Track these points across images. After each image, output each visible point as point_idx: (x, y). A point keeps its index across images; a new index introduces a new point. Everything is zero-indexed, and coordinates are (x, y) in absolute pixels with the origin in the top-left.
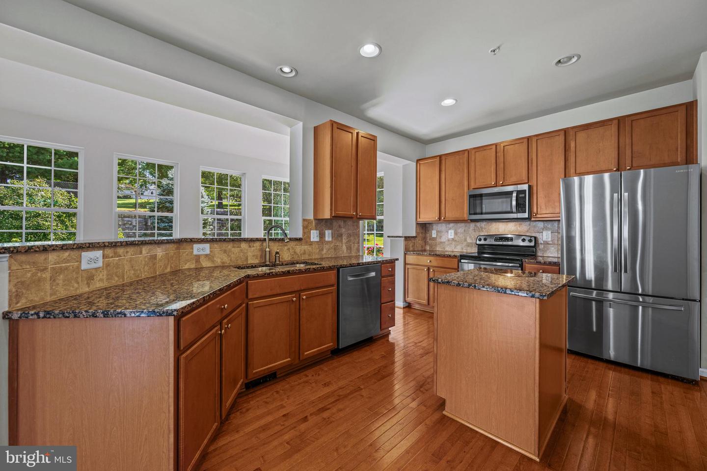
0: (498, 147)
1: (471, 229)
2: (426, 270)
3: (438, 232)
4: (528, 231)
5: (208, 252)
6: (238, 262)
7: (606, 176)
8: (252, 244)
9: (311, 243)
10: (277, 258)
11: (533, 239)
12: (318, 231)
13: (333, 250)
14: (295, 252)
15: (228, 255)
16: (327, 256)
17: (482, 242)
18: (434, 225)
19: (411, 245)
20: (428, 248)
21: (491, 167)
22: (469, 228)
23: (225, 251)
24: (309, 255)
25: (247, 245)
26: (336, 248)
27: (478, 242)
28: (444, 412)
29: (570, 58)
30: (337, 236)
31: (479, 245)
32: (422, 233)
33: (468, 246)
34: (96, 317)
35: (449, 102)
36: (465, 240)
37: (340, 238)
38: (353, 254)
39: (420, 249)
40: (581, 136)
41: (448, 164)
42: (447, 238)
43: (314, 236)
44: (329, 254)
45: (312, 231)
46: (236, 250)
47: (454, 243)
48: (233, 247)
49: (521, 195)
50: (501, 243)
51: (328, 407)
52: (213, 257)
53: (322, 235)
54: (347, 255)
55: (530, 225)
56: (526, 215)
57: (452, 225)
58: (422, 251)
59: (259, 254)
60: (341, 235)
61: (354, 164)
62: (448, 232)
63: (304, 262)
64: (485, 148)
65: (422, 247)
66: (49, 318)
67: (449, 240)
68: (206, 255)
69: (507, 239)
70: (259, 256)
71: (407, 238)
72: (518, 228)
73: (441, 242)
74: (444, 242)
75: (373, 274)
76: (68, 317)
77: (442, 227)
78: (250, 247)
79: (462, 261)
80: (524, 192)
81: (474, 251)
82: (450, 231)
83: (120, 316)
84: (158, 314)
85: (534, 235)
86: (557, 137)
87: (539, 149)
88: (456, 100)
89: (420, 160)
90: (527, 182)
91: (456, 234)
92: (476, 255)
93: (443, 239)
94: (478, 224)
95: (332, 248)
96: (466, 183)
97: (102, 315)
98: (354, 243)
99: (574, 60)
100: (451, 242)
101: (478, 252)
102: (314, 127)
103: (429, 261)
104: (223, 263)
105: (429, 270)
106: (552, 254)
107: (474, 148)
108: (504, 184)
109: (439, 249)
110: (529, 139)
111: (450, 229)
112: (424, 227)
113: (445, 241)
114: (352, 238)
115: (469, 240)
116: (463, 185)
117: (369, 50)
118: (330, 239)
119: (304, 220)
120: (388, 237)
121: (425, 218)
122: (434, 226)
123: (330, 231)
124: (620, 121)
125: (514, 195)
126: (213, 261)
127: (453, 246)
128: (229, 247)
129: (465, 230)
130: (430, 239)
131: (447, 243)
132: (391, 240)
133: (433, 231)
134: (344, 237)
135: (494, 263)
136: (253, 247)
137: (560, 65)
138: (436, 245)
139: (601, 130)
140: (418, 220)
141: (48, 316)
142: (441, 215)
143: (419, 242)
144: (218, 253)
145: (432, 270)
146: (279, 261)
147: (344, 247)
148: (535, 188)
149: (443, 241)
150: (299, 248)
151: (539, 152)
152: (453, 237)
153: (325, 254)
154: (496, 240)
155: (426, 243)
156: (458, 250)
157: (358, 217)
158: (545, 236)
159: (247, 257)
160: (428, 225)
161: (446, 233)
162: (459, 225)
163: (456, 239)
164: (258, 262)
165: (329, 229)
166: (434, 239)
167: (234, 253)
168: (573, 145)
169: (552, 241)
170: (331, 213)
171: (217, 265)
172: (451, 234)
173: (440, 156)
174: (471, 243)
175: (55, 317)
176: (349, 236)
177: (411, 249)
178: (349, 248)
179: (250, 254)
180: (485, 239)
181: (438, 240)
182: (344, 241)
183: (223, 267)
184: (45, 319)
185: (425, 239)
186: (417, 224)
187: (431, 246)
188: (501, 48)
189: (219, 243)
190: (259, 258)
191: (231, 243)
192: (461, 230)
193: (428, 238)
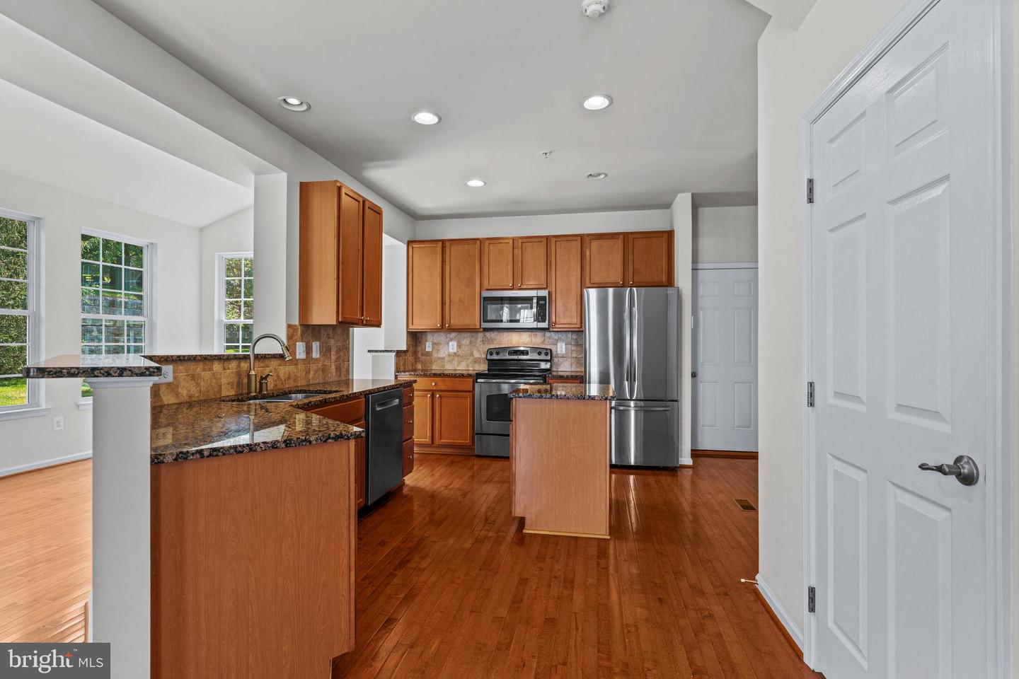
0: (515, 242)
1: (479, 340)
2: (429, 396)
3: (434, 344)
4: (543, 343)
5: (170, 379)
6: (210, 394)
7: (611, 291)
8: (226, 364)
9: (294, 362)
10: (264, 385)
11: (549, 351)
12: (304, 343)
13: (321, 372)
14: (278, 376)
15: (197, 383)
16: (314, 382)
17: (495, 357)
18: (428, 334)
19: (402, 364)
20: (419, 366)
21: (507, 265)
22: (477, 339)
23: (193, 377)
24: (295, 381)
25: (221, 366)
26: (324, 369)
27: (489, 357)
28: (525, 531)
29: (600, 175)
30: (325, 351)
31: (489, 360)
32: (413, 345)
33: (475, 362)
34: (277, 448)
35: (476, 183)
36: (472, 354)
37: (328, 354)
38: (344, 378)
39: (410, 368)
40: (595, 245)
41: (454, 253)
42: (447, 353)
43: (300, 352)
44: (317, 379)
45: (297, 343)
46: (206, 375)
47: (456, 358)
48: (204, 370)
49: (541, 302)
50: (515, 357)
51: (407, 559)
52: (178, 387)
53: (309, 350)
54: (336, 379)
55: (544, 335)
56: (545, 325)
57: (453, 335)
58: (412, 371)
59: (235, 380)
60: (329, 350)
61: (361, 248)
62: (448, 344)
63: (301, 391)
64: (501, 241)
65: (413, 366)
66: (217, 455)
67: (449, 355)
68: (169, 384)
69: (523, 353)
70: (235, 384)
71: (399, 353)
72: (534, 340)
73: (438, 358)
74: (443, 358)
75: (397, 401)
76: (242, 452)
77: (440, 337)
78: (224, 369)
79: (479, 380)
80: (544, 298)
81: (483, 367)
82: (450, 343)
83: (304, 444)
84: (346, 437)
85: (549, 347)
86: (574, 242)
87: (558, 251)
88: (485, 183)
89: (412, 242)
90: (545, 287)
91: (459, 346)
92: (487, 372)
93: (442, 354)
94: (488, 334)
95: (320, 369)
96: (478, 282)
97: (283, 445)
98: (343, 361)
99: (602, 176)
100: (452, 357)
101: (488, 370)
102: (301, 183)
103: (433, 384)
104: (190, 397)
105: (433, 396)
106: (565, 367)
107: (488, 239)
108: (522, 287)
109: (436, 368)
110: (548, 238)
111: (451, 340)
112: (415, 337)
113: (444, 356)
114: (342, 354)
115: (476, 355)
116: (474, 283)
117: (426, 118)
118: (318, 356)
119: (289, 326)
120: (369, 351)
121: (418, 325)
122: (429, 337)
123: (318, 343)
124: (626, 237)
125: (535, 301)
126: (177, 394)
127: (456, 363)
128: (198, 370)
129: (471, 343)
130: (422, 354)
131: (447, 359)
132: (373, 357)
133: (427, 343)
134: (333, 353)
135: (508, 381)
136: (229, 368)
137: (590, 177)
138: (431, 363)
139: (610, 242)
140: (411, 327)
141: (215, 453)
142: (444, 322)
143: (410, 358)
144: (184, 380)
145: (438, 396)
146: (267, 391)
147: (333, 368)
148: (554, 295)
149: (441, 356)
150: (284, 371)
151: (557, 254)
152: (455, 351)
153: (313, 378)
154: (510, 353)
155: (416, 359)
156: (462, 367)
157: (364, 322)
158: (561, 348)
159: (221, 386)
160: (419, 335)
161: (446, 346)
162: (464, 335)
163: (460, 353)
164: (234, 393)
165: (316, 340)
166: (429, 354)
167: (204, 380)
168: (588, 253)
169: (566, 353)
170: (338, 317)
171: (182, 400)
172: (453, 347)
173: (443, 242)
174: (479, 358)
175: (224, 454)
176: (338, 352)
177: (402, 368)
178: (338, 369)
179: (224, 381)
180: (498, 353)
181: (435, 355)
182: (333, 358)
183: (190, 404)
184: (211, 457)
185: (415, 353)
186: (408, 332)
187: (424, 363)
188: (553, 153)
189: (185, 363)
190: (235, 387)
191: (201, 363)
192: (466, 342)
193: (420, 353)
